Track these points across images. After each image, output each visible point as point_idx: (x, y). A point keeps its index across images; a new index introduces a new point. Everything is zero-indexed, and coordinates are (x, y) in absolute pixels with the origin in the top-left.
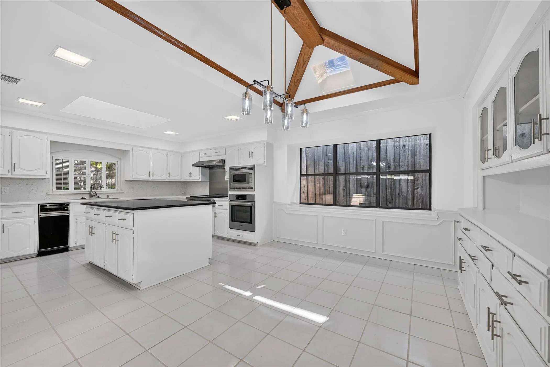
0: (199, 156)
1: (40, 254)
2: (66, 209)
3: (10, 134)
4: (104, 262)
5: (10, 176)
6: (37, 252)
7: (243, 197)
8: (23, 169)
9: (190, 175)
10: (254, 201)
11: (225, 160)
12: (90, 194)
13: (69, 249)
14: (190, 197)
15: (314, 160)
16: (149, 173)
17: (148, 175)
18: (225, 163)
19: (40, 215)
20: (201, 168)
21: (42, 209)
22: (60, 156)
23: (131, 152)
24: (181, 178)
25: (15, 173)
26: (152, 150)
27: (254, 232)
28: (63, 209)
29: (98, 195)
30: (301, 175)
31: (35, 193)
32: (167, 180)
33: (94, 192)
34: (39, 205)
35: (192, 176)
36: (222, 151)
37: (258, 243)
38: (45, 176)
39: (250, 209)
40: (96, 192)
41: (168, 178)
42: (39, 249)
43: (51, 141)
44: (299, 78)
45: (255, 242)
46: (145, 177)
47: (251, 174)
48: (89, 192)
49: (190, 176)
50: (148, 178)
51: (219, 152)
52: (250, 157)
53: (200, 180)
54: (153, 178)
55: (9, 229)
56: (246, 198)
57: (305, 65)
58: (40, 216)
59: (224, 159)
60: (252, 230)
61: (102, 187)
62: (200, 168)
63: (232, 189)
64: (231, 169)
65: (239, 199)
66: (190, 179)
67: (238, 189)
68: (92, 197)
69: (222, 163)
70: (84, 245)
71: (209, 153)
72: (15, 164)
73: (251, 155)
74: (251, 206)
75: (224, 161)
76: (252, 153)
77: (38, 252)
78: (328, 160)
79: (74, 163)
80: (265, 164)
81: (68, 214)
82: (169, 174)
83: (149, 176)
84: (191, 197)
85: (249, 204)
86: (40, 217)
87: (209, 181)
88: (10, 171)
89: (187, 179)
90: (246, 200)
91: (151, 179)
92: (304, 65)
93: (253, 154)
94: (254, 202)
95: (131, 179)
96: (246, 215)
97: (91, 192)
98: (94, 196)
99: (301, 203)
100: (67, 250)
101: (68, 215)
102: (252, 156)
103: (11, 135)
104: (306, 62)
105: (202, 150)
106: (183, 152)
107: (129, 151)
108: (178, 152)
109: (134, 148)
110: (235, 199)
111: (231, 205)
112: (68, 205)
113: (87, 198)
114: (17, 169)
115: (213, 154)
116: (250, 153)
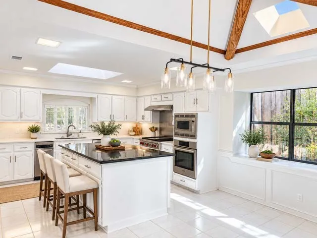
1: (36, 179)
3: (20, 91)
5: (19, 121)
6: (34, 177)
7: (186, 144)
8: (27, 116)
10: (196, 149)
16: (111, 115)
17: (109, 118)
18: (172, 108)
20: (152, 112)
21: (37, 146)
22: (49, 104)
24: (136, 120)
25: (22, 119)
26: (112, 96)
27: (196, 179)
28: (50, 146)
30: (251, 122)
32: (124, 122)
34: (35, 143)
36: (170, 97)
37: (199, 190)
38: (39, 120)
39: (192, 156)
41: (125, 120)
43: (43, 94)
44: (239, 27)
45: (197, 189)
47: (193, 121)
48: (66, 132)
49: (143, 118)
51: (168, 97)
52: (194, 103)
54: (113, 120)
55: (18, 159)
56: (189, 145)
57: (245, 15)
59: (172, 104)
60: (194, 177)
63: (177, 134)
64: (177, 116)
65: (182, 145)
66: (143, 121)
67: (182, 135)
68: (69, 136)
69: (170, 109)
71: (159, 98)
72: (22, 112)
73: (196, 101)
74: (193, 154)
75: (172, 107)
76: (197, 99)
82: (126, 116)
84: (143, 138)
85: (192, 151)
87: (159, 123)
88: (19, 117)
90: (189, 147)
92: (243, 15)
93: (198, 101)
97: (68, 132)
102: (197, 103)
104: (246, 12)
105: (154, 95)
106: (138, 97)
107: (95, 98)
108: (133, 97)
109: (99, 95)
110: (179, 145)
111: (175, 150)
112: (53, 143)
113: (66, 137)
114: (23, 116)
115: (162, 99)
116: (194, 100)
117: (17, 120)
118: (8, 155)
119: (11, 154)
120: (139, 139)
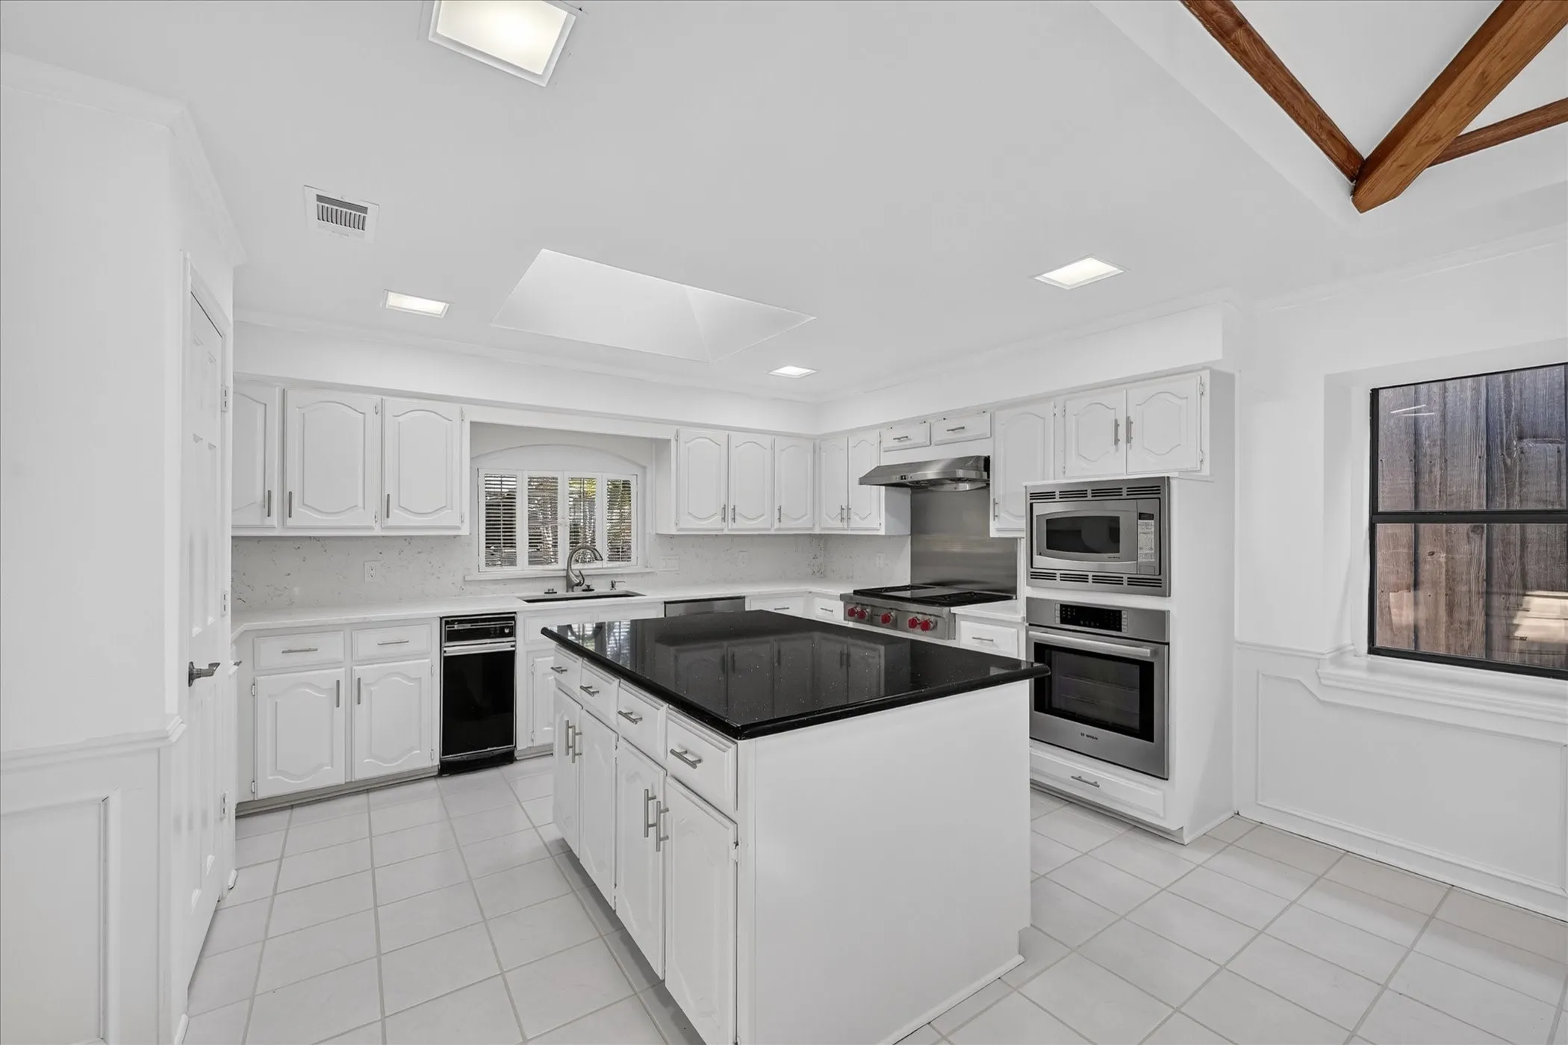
0: (877, 444)
1: (447, 769)
2: (507, 631)
3: (379, 408)
4: (614, 886)
5: (377, 532)
6: (437, 762)
8: (406, 509)
9: (845, 513)
10: (1166, 641)
11: (987, 460)
12: (567, 577)
13: (516, 754)
14: (852, 592)
15: (1417, 442)
16: (724, 508)
17: (719, 517)
18: (987, 467)
19: (445, 649)
20: (886, 490)
21: (448, 631)
22: (495, 466)
23: (673, 443)
24: (814, 525)
25: (390, 522)
26: (731, 433)
27: (1167, 779)
28: (500, 634)
29: (587, 582)
30: (1377, 516)
31: (439, 578)
32: (772, 532)
33: (577, 573)
34: (441, 618)
35: (852, 516)
36: (978, 426)
37: (1182, 828)
38: (458, 528)
39: (1145, 677)
40: (583, 572)
41: (777, 525)
42: (443, 755)
43: (471, 422)
45: (1171, 825)
46: (713, 524)
47: (1145, 516)
48: (564, 573)
49: (845, 516)
50: (719, 526)
51: (963, 428)
52: (1117, 441)
53: (882, 532)
54: (735, 526)
55: (371, 691)
56: (1120, 625)
58: (445, 652)
59: (986, 455)
60: (1157, 768)
61: (598, 557)
62: (884, 487)
63: (1040, 575)
65: (1080, 625)
66: (846, 527)
67: (1075, 579)
68: (573, 588)
69: (977, 469)
70: (553, 744)
71: (918, 434)
72: (388, 495)
73: (1124, 431)
74: (1151, 665)
75: (985, 463)
76: (1129, 423)
77: (442, 762)
78: (1521, 438)
79: (530, 485)
80: (1206, 470)
81: (512, 646)
82: (780, 510)
83: (724, 519)
84: (856, 592)
85: (1144, 652)
86: (445, 657)
87: (909, 533)
88: (379, 518)
89: (831, 525)
90: (1120, 630)
91: (729, 530)
93: (1135, 427)
94: (1168, 644)
95: (674, 532)
96: (1120, 700)
97: (571, 573)
98: (577, 585)
99: (1373, 650)
100: (509, 758)
101: (513, 649)
102: (1129, 439)
103: (380, 410)
105: (892, 424)
106: (820, 437)
107: (669, 441)
108: (804, 437)
109: (682, 430)
110: (1058, 620)
111: (1036, 645)
112: (513, 618)
113: (561, 592)
114: (393, 510)
115: (936, 438)
116: (1117, 425)
117: (371, 528)
118: (326, 678)
119: (339, 673)
120: (843, 597)
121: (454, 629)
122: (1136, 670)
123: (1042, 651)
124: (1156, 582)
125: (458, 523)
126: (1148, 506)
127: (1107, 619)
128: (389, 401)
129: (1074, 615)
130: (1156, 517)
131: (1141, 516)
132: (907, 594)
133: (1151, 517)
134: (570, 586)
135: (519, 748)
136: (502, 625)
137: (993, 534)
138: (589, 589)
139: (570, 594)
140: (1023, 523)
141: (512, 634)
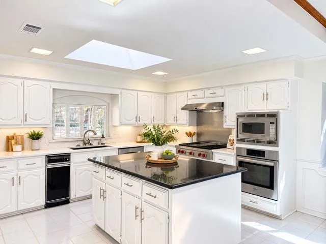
0: (186, 97)
1: (48, 206)
5: (22, 126)
6: (44, 204)
8: (32, 118)
10: (278, 160)
12: (83, 141)
13: (70, 201)
14: (178, 145)
16: (136, 117)
18: (223, 106)
19: (47, 166)
20: (189, 112)
21: (48, 160)
23: (120, 96)
24: (165, 122)
25: (27, 123)
26: (138, 92)
27: (277, 201)
28: (65, 160)
29: (91, 142)
32: (151, 125)
33: (87, 139)
34: (46, 156)
36: (220, 93)
37: (281, 215)
38: (49, 125)
39: (271, 170)
40: (89, 139)
41: (153, 123)
42: (47, 201)
43: (53, 89)
45: (278, 214)
46: (133, 122)
48: (82, 139)
49: (175, 120)
50: (135, 123)
51: (215, 93)
52: (263, 99)
53: (188, 125)
54: (140, 123)
55: (24, 180)
56: (264, 155)
63: (242, 140)
65: (252, 156)
66: (176, 123)
67: (251, 141)
69: (219, 106)
71: (200, 94)
72: (26, 114)
73: (266, 97)
74: (273, 167)
75: (222, 104)
76: (267, 94)
77: (46, 203)
80: (289, 109)
82: (154, 117)
83: (136, 121)
84: (180, 145)
86: (47, 169)
87: (196, 125)
88: (23, 121)
89: (171, 123)
90: (264, 157)
91: (138, 124)
93: (269, 96)
95: (119, 125)
96: (264, 178)
97: (85, 139)
98: (87, 143)
101: (69, 165)
102: (267, 99)
103: (23, 85)
105: (191, 91)
106: (167, 94)
107: (118, 95)
108: (161, 93)
109: (123, 91)
110: (246, 154)
111: (239, 161)
112: (70, 155)
113: (82, 146)
114: (28, 119)
115: (206, 95)
116: (264, 95)
117: (20, 125)
118: (9, 176)
119: (14, 174)
120: (176, 146)
121: (51, 159)
122: (269, 169)
123: (241, 164)
124: (275, 143)
125: (49, 123)
126: (273, 120)
127: (261, 154)
128: (26, 81)
129: (251, 152)
130: (275, 123)
131: (271, 123)
132: (196, 145)
133: (273, 123)
134: (85, 144)
135: (71, 198)
136: (66, 157)
137: (224, 126)
138: (91, 145)
139: (85, 146)
140: (235, 124)
141: (69, 160)
